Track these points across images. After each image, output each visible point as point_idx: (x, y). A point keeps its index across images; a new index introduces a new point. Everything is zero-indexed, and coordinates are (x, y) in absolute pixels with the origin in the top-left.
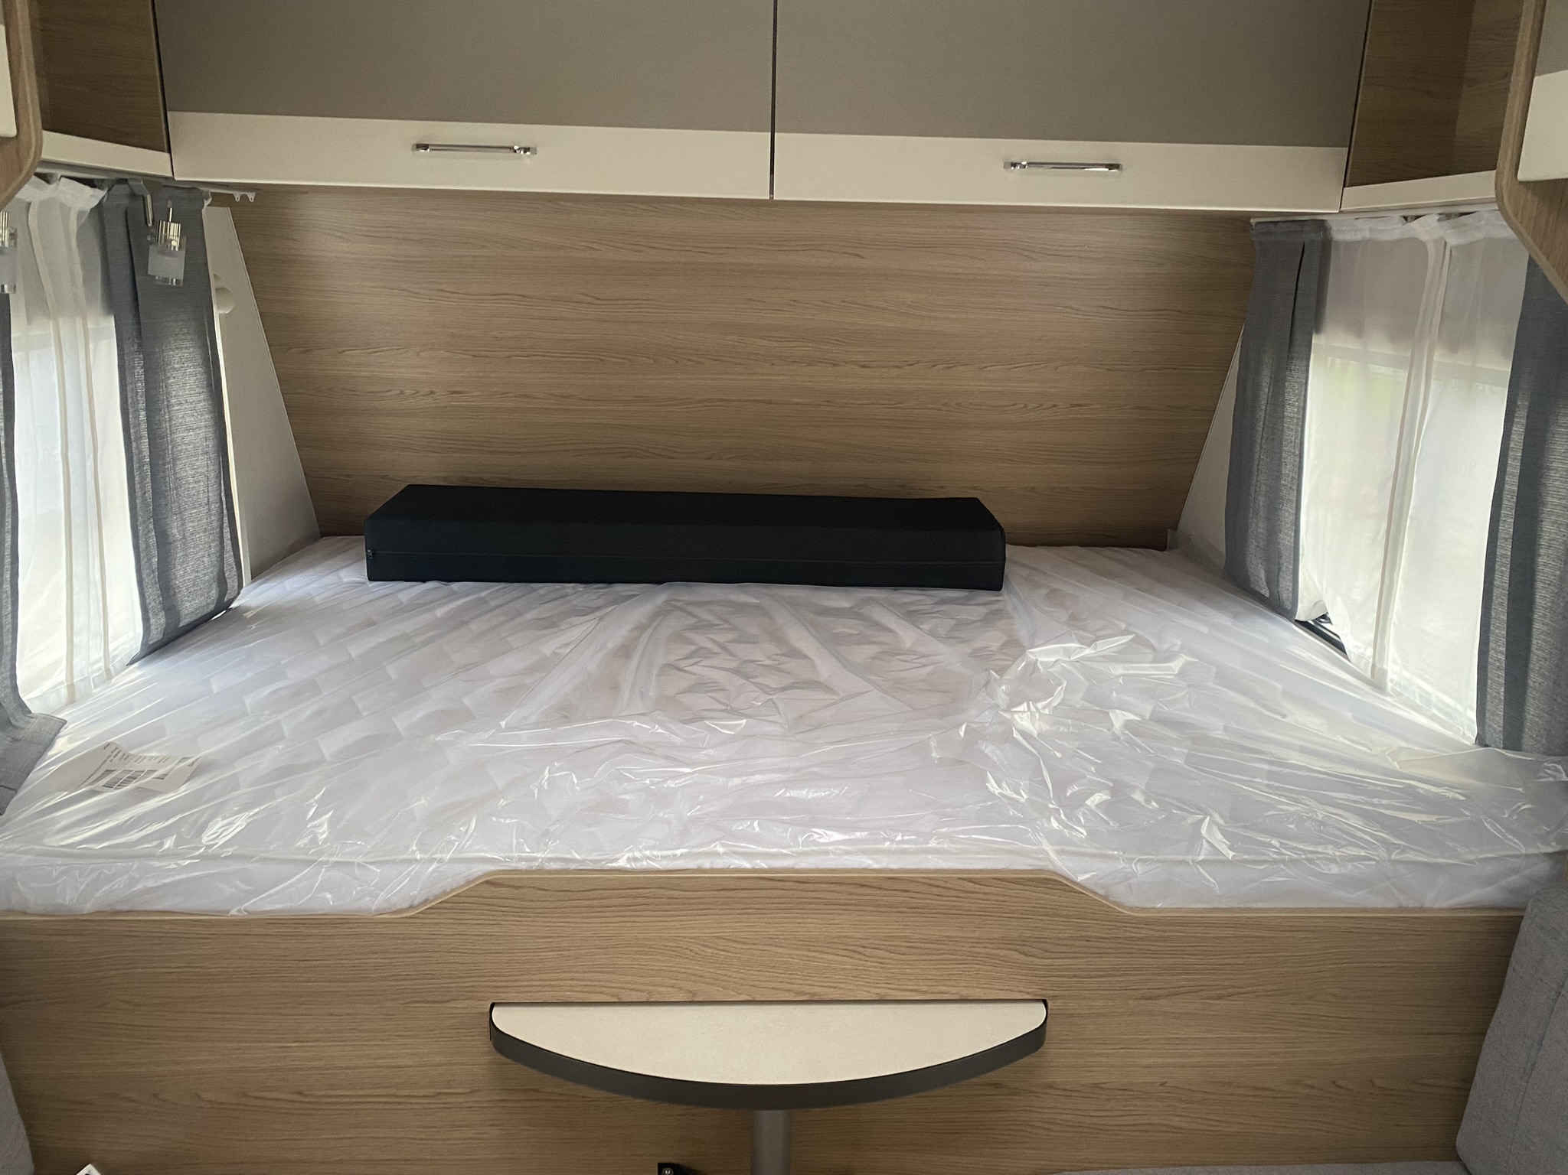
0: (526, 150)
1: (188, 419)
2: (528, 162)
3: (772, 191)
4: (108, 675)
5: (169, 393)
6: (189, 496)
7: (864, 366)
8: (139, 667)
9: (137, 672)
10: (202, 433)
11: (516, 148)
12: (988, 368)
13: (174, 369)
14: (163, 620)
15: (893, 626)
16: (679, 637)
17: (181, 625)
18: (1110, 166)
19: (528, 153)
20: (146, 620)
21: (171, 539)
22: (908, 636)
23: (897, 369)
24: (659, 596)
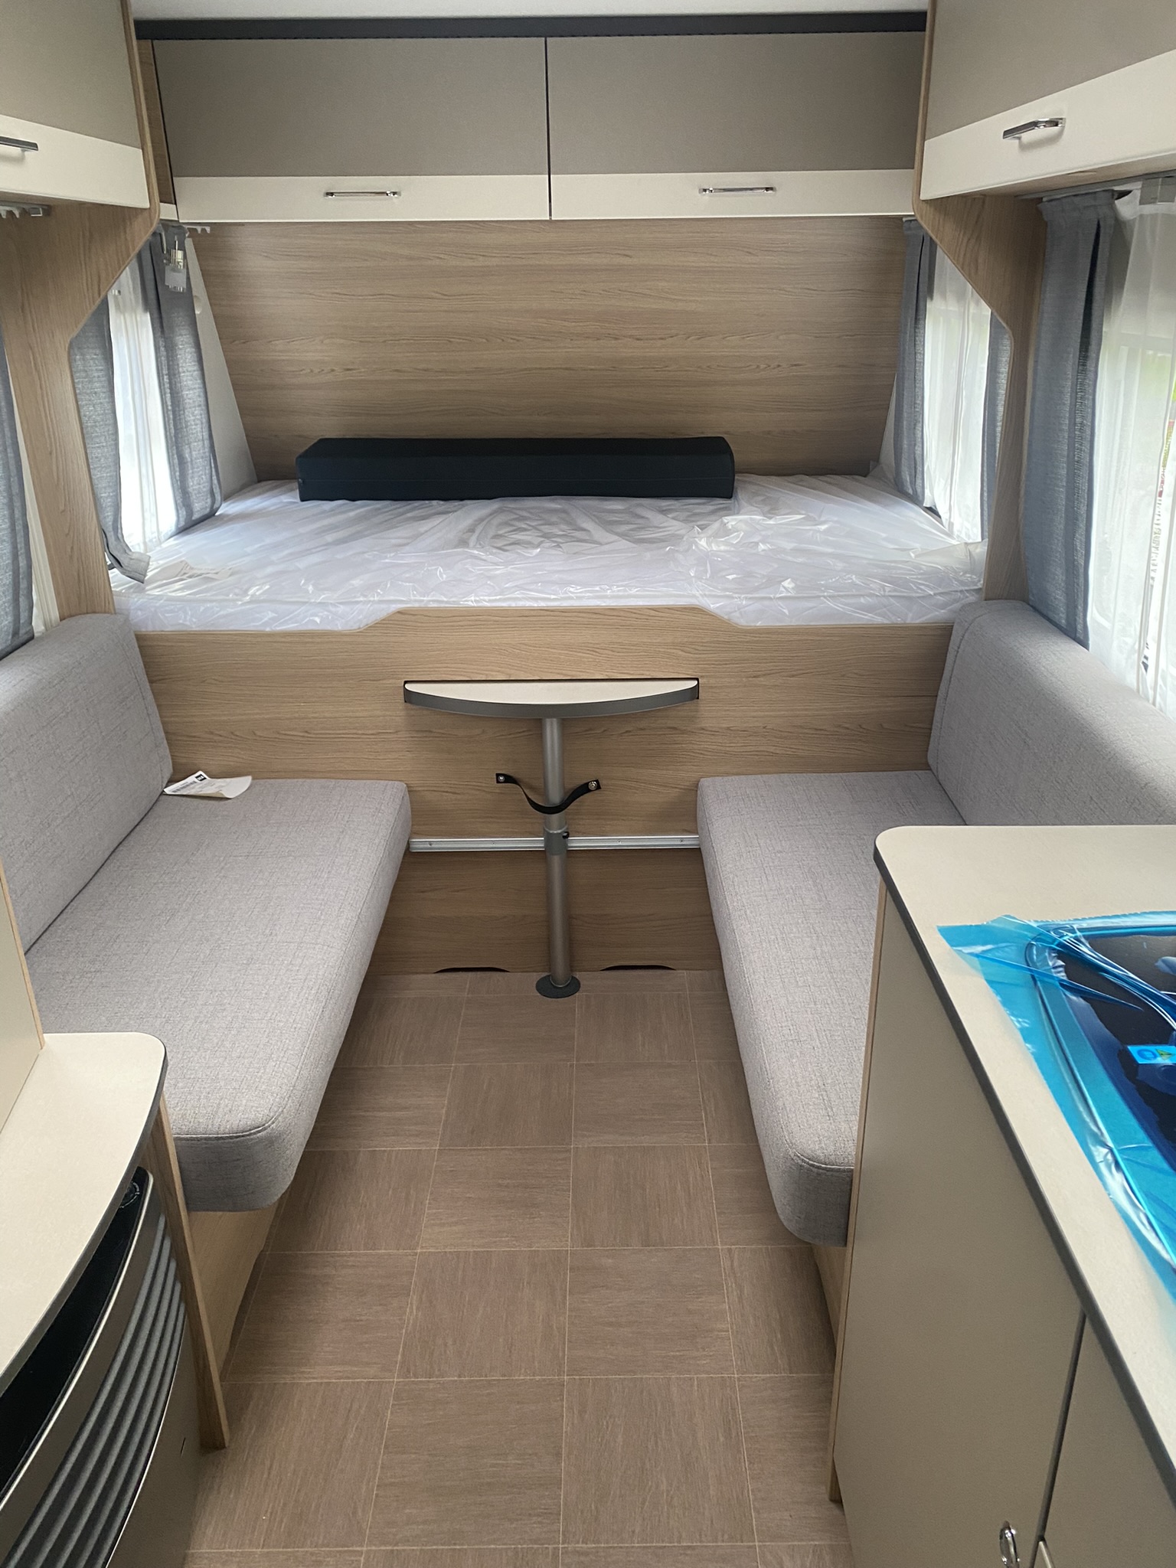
0: (394, 193)
1: (189, 382)
2: (395, 200)
3: (550, 215)
4: (160, 543)
5: (178, 365)
6: (193, 434)
7: (638, 339)
8: (175, 540)
9: (172, 541)
10: (197, 391)
11: (388, 192)
12: (728, 338)
13: (181, 349)
14: (185, 513)
15: (649, 516)
16: (506, 524)
17: (193, 518)
18: (767, 189)
19: (396, 196)
20: (177, 510)
21: (185, 461)
22: (656, 518)
23: (662, 341)
24: (494, 505)
